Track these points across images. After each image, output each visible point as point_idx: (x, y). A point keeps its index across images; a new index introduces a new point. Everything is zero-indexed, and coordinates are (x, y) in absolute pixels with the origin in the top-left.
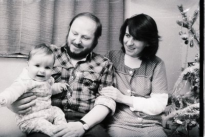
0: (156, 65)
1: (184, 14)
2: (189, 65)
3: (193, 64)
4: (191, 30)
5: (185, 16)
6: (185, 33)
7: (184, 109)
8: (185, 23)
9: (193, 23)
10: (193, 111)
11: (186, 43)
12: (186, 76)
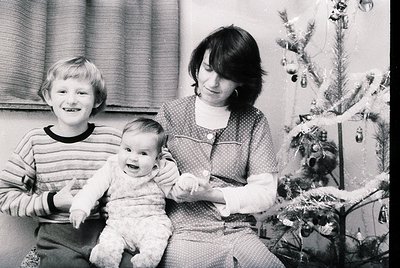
0: (255, 122)
1: (290, 27)
2: (302, 120)
3: (309, 117)
4: (303, 57)
5: (291, 31)
6: (292, 62)
7: (294, 200)
8: (292, 43)
9: (305, 44)
10: (311, 202)
11: (294, 79)
12: (296, 139)
